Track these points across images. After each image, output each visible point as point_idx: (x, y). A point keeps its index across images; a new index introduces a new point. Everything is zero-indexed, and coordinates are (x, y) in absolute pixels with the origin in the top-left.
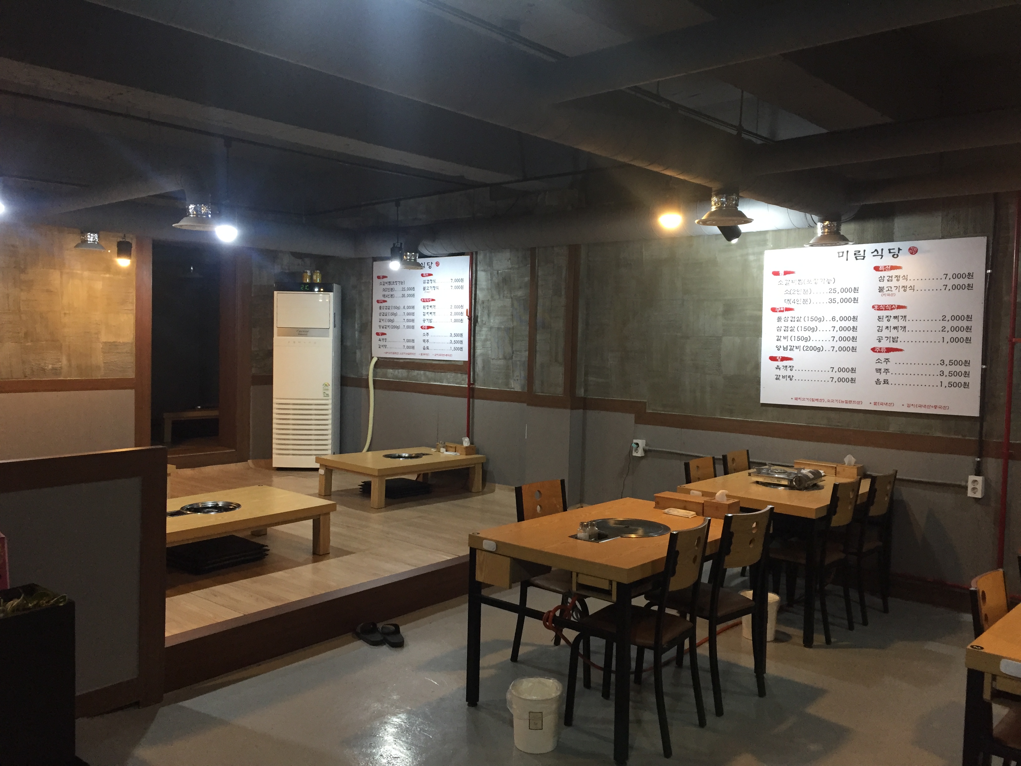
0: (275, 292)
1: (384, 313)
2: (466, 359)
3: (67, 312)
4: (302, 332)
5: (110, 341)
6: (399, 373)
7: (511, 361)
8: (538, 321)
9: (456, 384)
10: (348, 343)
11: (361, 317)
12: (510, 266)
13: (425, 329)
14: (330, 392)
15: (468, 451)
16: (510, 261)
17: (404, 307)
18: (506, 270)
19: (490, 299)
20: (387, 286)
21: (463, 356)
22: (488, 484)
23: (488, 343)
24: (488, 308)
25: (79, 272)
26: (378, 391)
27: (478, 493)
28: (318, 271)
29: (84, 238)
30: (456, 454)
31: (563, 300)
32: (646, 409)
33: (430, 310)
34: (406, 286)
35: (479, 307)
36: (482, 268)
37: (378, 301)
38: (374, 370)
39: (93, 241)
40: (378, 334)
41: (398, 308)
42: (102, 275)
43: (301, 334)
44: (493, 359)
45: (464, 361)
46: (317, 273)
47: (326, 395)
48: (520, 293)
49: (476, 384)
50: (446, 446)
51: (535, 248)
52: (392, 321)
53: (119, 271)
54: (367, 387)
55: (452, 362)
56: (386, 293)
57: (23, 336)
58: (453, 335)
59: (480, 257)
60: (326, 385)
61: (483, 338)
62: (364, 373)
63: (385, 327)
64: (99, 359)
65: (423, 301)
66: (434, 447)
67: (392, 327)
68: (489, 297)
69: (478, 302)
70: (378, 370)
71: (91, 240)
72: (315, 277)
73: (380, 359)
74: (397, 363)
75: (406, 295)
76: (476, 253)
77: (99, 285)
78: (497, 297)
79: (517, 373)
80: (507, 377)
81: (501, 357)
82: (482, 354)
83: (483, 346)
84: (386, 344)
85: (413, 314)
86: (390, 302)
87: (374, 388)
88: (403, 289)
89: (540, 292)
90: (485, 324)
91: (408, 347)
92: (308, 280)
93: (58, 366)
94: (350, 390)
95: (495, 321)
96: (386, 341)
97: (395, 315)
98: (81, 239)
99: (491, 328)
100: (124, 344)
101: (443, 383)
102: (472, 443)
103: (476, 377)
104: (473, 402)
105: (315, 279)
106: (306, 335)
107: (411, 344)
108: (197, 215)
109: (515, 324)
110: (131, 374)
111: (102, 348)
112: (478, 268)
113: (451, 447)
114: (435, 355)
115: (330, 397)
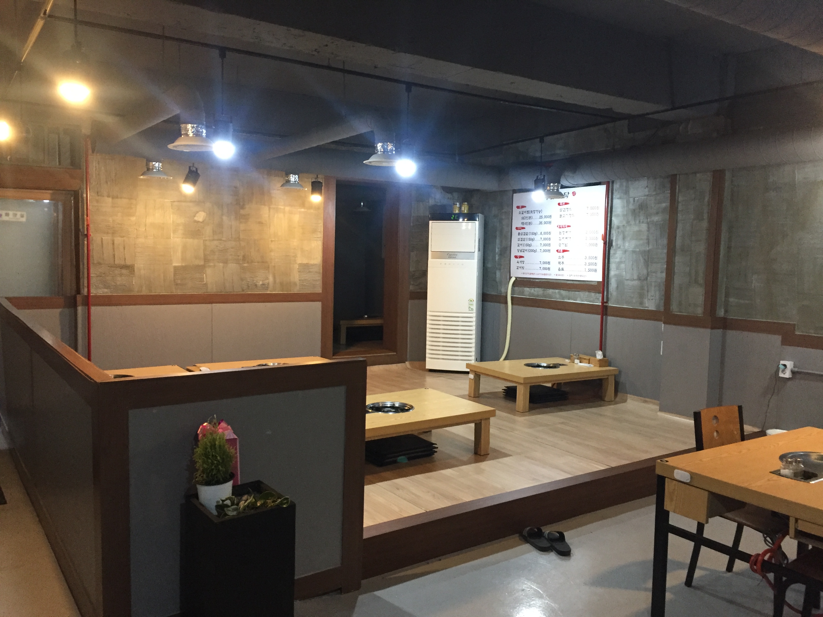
0: (430, 222)
1: (522, 239)
2: (600, 279)
3: (274, 240)
4: (451, 255)
5: (304, 263)
6: (535, 291)
7: (645, 282)
8: (677, 244)
9: (589, 302)
10: (489, 265)
11: (501, 242)
12: (647, 193)
13: (560, 252)
14: (474, 307)
15: (602, 363)
16: (647, 188)
17: (541, 233)
18: (643, 198)
19: (626, 225)
20: (526, 215)
21: (598, 277)
22: (619, 395)
23: (623, 266)
24: (623, 232)
25: (282, 207)
26: (515, 307)
27: (610, 402)
28: (466, 203)
29: (287, 179)
30: (590, 366)
31: (705, 224)
32: (794, 330)
33: (566, 235)
34: (543, 214)
35: (614, 232)
36: (618, 196)
37: (517, 228)
38: (512, 288)
39: (294, 181)
40: (516, 257)
41: (535, 234)
42: (299, 210)
43: (451, 257)
44: (627, 280)
45: (598, 282)
46: (465, 204)
47: (471, 309)
48: (656, 219)
49: (609, 302)
50: (581, 358)
51: (676, 175)
52: (530, 245)
53: (311, 206)
54: (506, 303)
55: (586, 282)
56: (525, 221)
57: (242, 258)
58: (588, 258)
59: (616, 186)
60: (471, 301)
61: (618, 260)
62: (503, 290)
63: (523, 251)
64: (296, 277)
65: (559, 227)
66: (569, 358)
67: (529, 251)
68: (624, 223)
69: (613, 227)
70: (516, 288)
71: (293, 180)
72: (463, 208)
73: (518, 279)
74: (534, 282)
75: (543, 223)
76: (613, 182)
77: (296, 218)
78: (632, 222)
79: (652, 293)
80: (641, 296)
81: (635, 277)
82: (615, 275)
83: (618, 268)
84: (523, 266)
85: (550, 239)
86: (528, 229)
87: (512, 304)
88: (541, 217)
89: (680, 216)
90: (619, 248)
91: (544, 269)
92: (457, 211)
93: (266, 282)
94: (490, 305)
95: (630, 245)
96: (523, 263)
97: (533, 240)
98: (286, 180)
99: (625, 252)
100: (313, 265)
101: (576, 300)
102: (604, 356)
103: (609, 296)
104: (606, 320)
105: (463, 210)
106: (454, 258)
107: (547, 266)
108: (384, 152)
109: (651, 247)
110: (319, 290)
111: (298, 268)
112: (614, 196)
113: (585, 359)
114: (570, 276)
115: (475, 311)
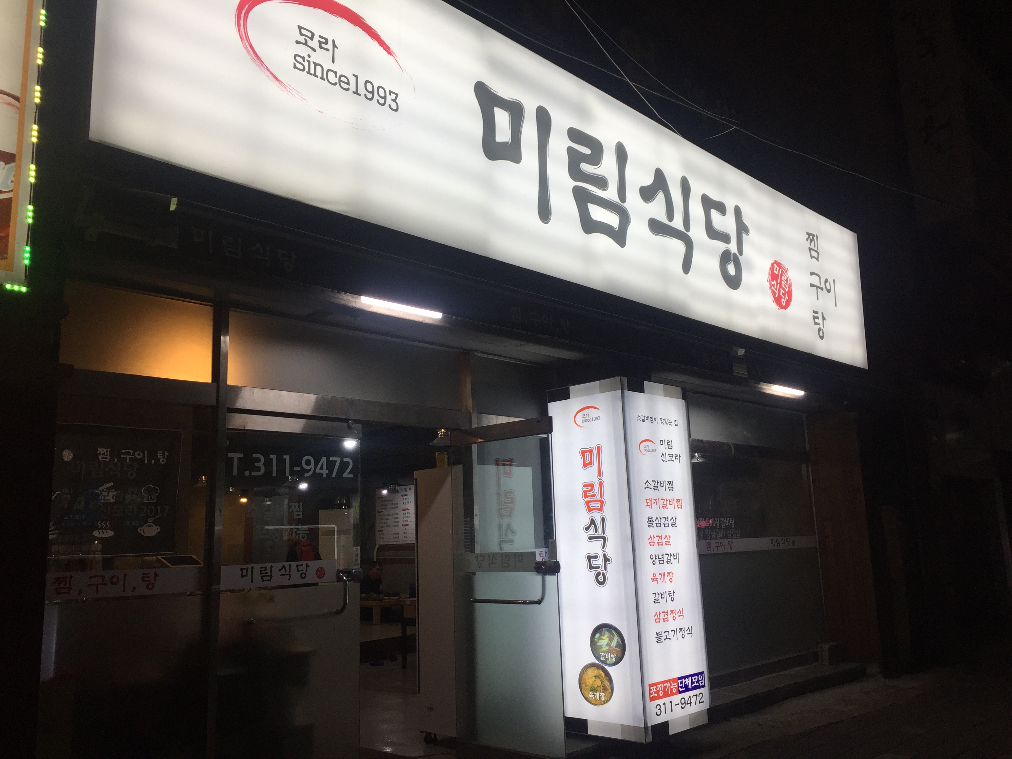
0: (320, 511)
1: (382, 519)
13: (404, 526)
17: (393, 514)
34: (394, 502)
40: (379, 531)
41: (389, 515)
46: (344, 498)
52: (386, 523)
56: (383, 507)
62: (372, 555)
63: (383, 527)
67: (386, 526)
70: (379, 552)
72: (342, 500)
73: (380, 546)
74: (390, 547)
75: (394, 508)
84: (383, 537)
85: (397, 518)
86: (385, 512)
88: (391, 505)
91: (396, 537)
92: (338, 502)
97: (388, 519)
